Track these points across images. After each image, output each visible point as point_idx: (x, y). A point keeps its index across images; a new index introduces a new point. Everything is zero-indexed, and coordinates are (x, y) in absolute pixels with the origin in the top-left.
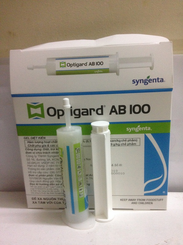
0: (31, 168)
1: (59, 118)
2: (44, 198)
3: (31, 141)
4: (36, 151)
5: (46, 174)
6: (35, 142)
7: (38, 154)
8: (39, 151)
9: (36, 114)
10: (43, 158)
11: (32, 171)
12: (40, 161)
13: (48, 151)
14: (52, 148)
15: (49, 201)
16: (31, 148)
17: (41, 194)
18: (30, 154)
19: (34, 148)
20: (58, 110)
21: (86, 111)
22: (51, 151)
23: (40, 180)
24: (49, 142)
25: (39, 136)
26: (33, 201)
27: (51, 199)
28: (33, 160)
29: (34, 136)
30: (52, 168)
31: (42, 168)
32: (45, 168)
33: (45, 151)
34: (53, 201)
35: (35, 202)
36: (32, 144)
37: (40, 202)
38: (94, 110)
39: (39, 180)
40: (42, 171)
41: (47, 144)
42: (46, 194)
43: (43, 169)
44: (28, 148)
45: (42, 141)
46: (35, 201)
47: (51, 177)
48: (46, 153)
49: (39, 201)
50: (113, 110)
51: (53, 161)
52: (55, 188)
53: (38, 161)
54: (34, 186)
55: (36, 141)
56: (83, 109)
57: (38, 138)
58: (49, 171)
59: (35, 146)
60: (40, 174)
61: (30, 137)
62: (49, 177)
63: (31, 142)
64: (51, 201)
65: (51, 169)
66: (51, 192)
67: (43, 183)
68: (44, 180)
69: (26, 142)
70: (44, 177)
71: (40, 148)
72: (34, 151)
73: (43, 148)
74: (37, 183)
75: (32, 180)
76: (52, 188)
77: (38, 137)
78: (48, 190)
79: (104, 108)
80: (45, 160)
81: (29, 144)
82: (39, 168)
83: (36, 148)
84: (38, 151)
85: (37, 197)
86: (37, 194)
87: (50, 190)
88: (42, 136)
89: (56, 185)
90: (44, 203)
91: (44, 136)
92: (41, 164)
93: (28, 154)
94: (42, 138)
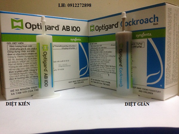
0: (11, 66)
6: (16, 46)
11: (12, 68)
12: (19, 61)
33: (23, 53)
40: (20, 68)
43: (21, 66)
58: (25, 67)
67: (20, 77)
73: (21, 51)
74: (16, 78)
83: (16, 51)
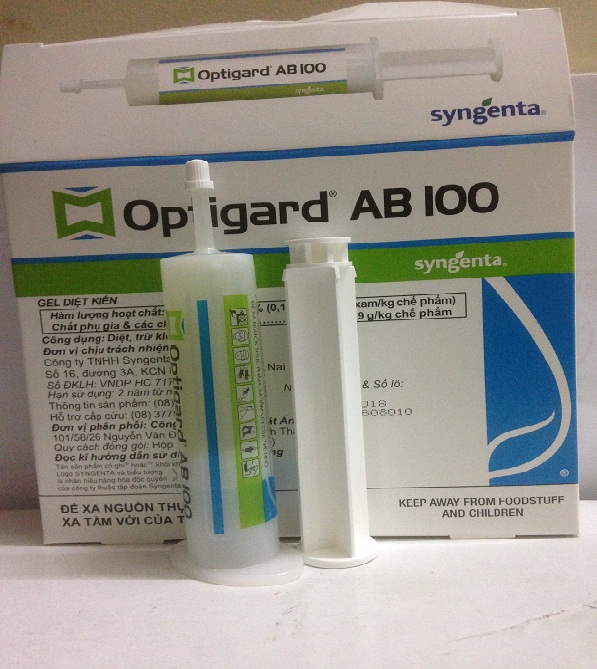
1: (167, 234)
2: (106, 506)
3: (65, 313)
4: (80, 346)
5: (118, 422)
7: (91, 355)
8: (93, 345)
9: (86, 225)
10: (106, 367)
13: (126, 344)
14: (140, 333)
15: (125, 514)
16: (64, 336)
17: (97, 492)
18: (58, 357)
19: (73, 337)
20: (166, 211)
21: (266, 209)
22: (136, 344)
23: (93, 443)
24: (129, 315)
25: (96, 296)
26: (66, 516)
27: (134, 507)
28: (72, 374)
29: (75, 297)
30: (139, 399)
31: (102, 399)
32: (116, 399)
34: (142, 515)
35: (71, 522)
36: (66, 322)
37: (92, 522)
38: (295, 206)
39: (89, 443)
41: (121, 321)
42: (117, 491)
44: (50, 336)
45: (102, 311)
46: (71, 516)
47: (137, 432)
48: (119, 350)
49: (87, 515)
50: (366, 204)
51: (145, 377)
52: (150, 468)
53: (90, 379)
54: (70, 463)
55: (84, 312)
56: (253, 205)
57: (89, 302)
59: (78, 328)
60: (95, 423)
61: (60, 299)
62: (127, 432)
63: (63, 317)
64: (134, 514)
65: (135, 404)
66: (136, 484)
68: (110, 442)
69: (46, 315)
70: (107, 432)
71: (95, 335)
72: (73, 346)
75: (65, 444)
76: (139, 469)
77: (91, 297)
78: (121, 477)
79: (330, 199)
80: (113, 374)
81: (55, 321)
82: (92, 400)
84: (87, 345)
85: (80, 502)
86: (81, 492)
87: (131, 477)
88: (102, 296)
89: (155, 456)
90: (108, 522)
91: (114, 296)
92: (98, 388)
93: (51, 357)
94: (103, 300)
